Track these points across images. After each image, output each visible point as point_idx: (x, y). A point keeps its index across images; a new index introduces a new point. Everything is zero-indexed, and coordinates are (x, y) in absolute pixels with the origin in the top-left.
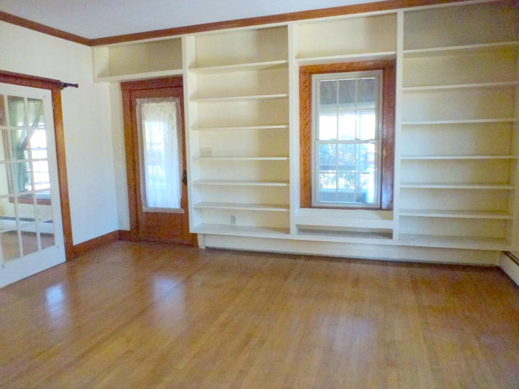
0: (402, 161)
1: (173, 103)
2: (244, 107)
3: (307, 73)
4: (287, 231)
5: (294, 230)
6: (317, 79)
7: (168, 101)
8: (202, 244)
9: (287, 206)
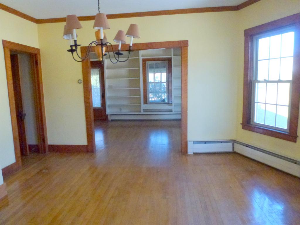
0: (174, 88)
1: (98, 70)
2: (124, 71)
3: (145, 61)
4: (140, 112)
5: (142, 111)
6: (148, 63)
7: (96, 69)
8: (110, 118)
9: (140, 104)
